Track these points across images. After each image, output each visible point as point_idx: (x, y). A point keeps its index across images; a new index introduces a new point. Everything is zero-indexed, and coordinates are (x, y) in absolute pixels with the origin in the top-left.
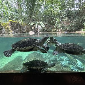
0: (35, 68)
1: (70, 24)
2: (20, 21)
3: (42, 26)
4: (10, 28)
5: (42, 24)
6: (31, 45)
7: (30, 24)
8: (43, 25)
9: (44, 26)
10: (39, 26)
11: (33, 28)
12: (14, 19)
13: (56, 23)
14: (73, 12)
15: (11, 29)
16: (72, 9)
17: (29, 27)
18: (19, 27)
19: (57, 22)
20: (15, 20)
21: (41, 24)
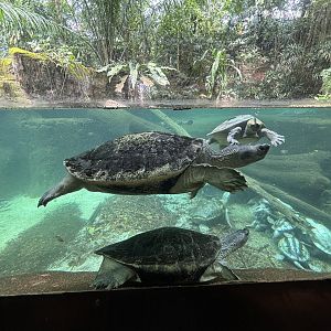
0: (170, 268)
1: (267, 77)
2: (64, 57)
3: (158, 79)
4: (16, 84)
5: (159, 70)
6: (174, 160)
7: (105, 69)
8: (162, 74)
9: (164, 82)
10: (143, 78)
11: (119, 88)
12: (33, 44)
13: (213, 71)
14: (280, 25)
15: (23, 91)
16: (278, 14)
17: (102, 83)
18: (58, 82)
19: (216, 65)
20: (38, 48)
21: (152, 69)
